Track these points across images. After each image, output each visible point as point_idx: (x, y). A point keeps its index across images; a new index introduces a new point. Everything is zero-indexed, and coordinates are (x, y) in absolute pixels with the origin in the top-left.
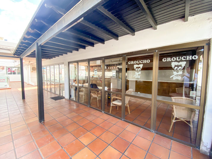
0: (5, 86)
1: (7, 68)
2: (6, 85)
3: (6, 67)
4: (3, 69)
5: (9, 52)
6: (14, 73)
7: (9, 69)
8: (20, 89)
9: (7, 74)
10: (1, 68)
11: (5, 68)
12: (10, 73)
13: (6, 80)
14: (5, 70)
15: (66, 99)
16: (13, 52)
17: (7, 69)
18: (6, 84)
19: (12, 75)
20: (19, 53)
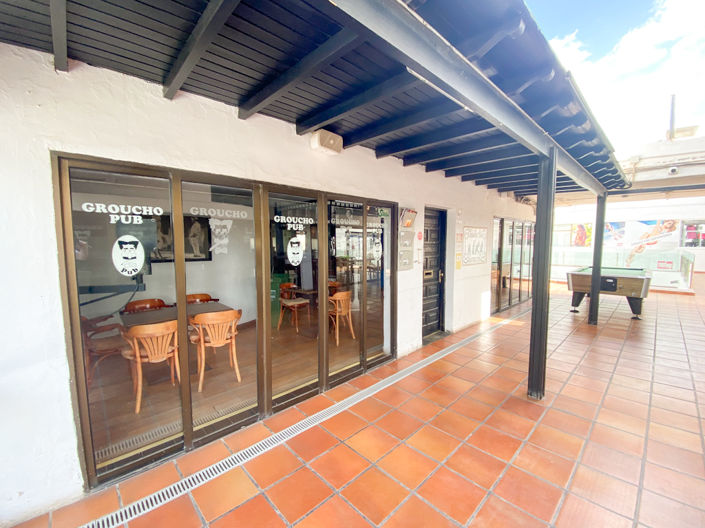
0: (672, 282)
1: (685, 227)
2: (676, 282)
3: (683, 222)
4: (672, 228)
7: (690, 227)
9: (681, 245)
10: (666, 228)
11: (678, 226)
12: (690, 241)
13: (677, 265)
14: (676, 233)
17: (682, 227)
18: (678, 276)
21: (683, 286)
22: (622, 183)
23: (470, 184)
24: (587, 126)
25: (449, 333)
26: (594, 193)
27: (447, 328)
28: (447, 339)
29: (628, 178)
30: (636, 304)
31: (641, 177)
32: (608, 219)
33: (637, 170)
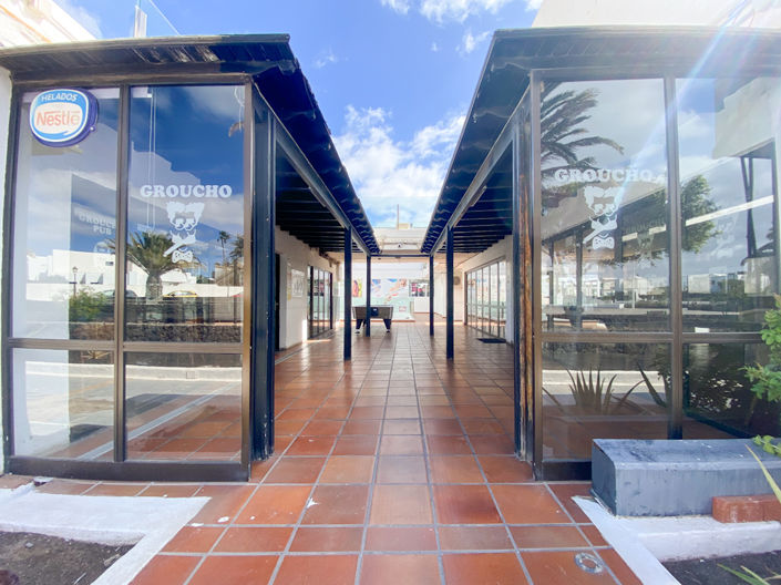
3: (410, 281)
4: (404, 284)
5: (414, 248)
6: (422, 295)
7: (413, 284)
8: (429, 324)
9: (410, 296)
10: (402, 284)
11: (408, 283)
12: (414, 293)
13: (408, 309)
14: (407, 288)
15: (508, 343)
16: (420, 247)
17: (410, 285)
19: (419, 298)
20: (428, 247)
21: (411, 319)
22: (378, 250)
23: (293, 238)
24: (363, 219)
25: (284, 350)
26: (365, 254)
27: (281, 346)
28: (281, 353)
29: (381, 248)
30: (388, 323)
31: (386, 248)
32: (372, 277)
33: (385, 244)
